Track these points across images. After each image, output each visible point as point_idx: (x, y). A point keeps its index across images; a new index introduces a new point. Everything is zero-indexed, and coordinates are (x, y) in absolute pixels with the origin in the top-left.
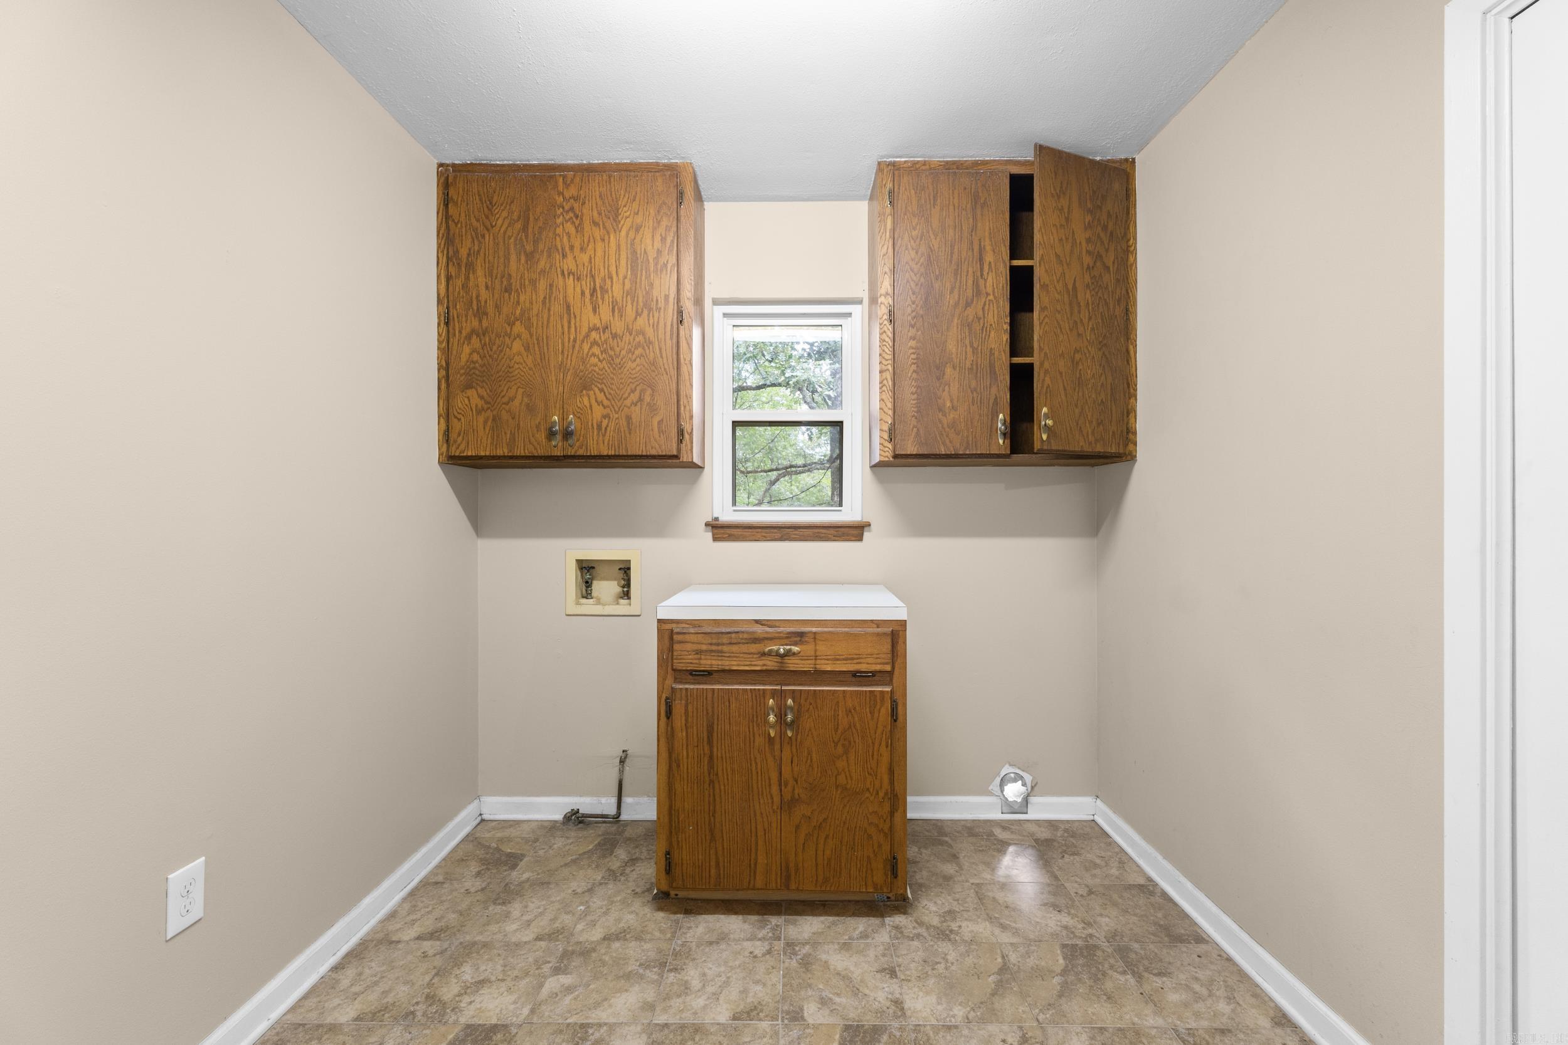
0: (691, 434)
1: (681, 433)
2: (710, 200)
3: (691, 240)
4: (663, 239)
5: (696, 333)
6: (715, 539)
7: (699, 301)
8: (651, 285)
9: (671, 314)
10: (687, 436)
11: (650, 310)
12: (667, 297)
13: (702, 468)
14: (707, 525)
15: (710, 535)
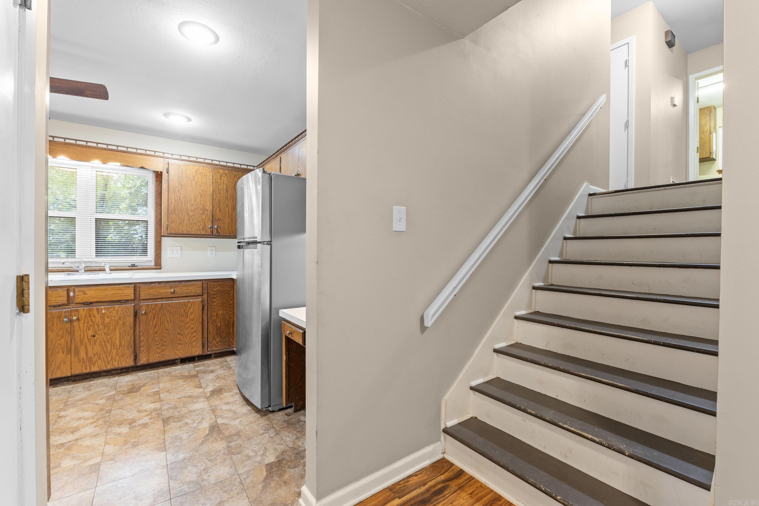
0: (713, 153)
1: (711, 153)
2: (718, 108)
3: (713, 119)
4: (707, 120)
5: (714, 134)
6: (719, 173)
7: (715, 128)
8: (704, 129)
9: (708, 132)
10: (712, 153)
11: (703, 133)
12: (707, 130)
13: (715, 160)
14: (717, 171)
15: (718, 173)
